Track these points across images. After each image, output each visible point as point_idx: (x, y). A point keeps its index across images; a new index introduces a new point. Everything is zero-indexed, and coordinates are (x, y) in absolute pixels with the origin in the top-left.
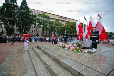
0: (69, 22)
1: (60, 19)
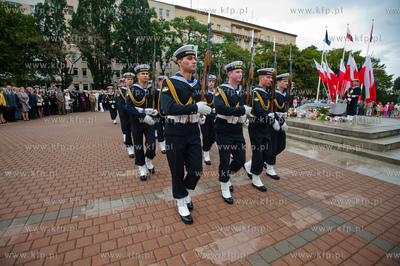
1: (236, 31)
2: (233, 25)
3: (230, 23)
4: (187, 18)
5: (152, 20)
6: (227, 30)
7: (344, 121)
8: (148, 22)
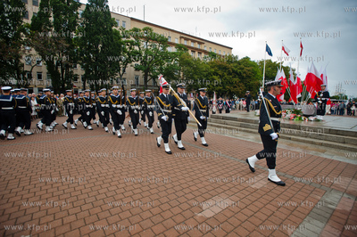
0: (214, 55)
1: (184, 43)
2: (181, 38)
3: (179, 35)
4: (144, 29)
5: (114, 28)
6: (177, 41)
7: (318, 120)
8: (111, 30)
